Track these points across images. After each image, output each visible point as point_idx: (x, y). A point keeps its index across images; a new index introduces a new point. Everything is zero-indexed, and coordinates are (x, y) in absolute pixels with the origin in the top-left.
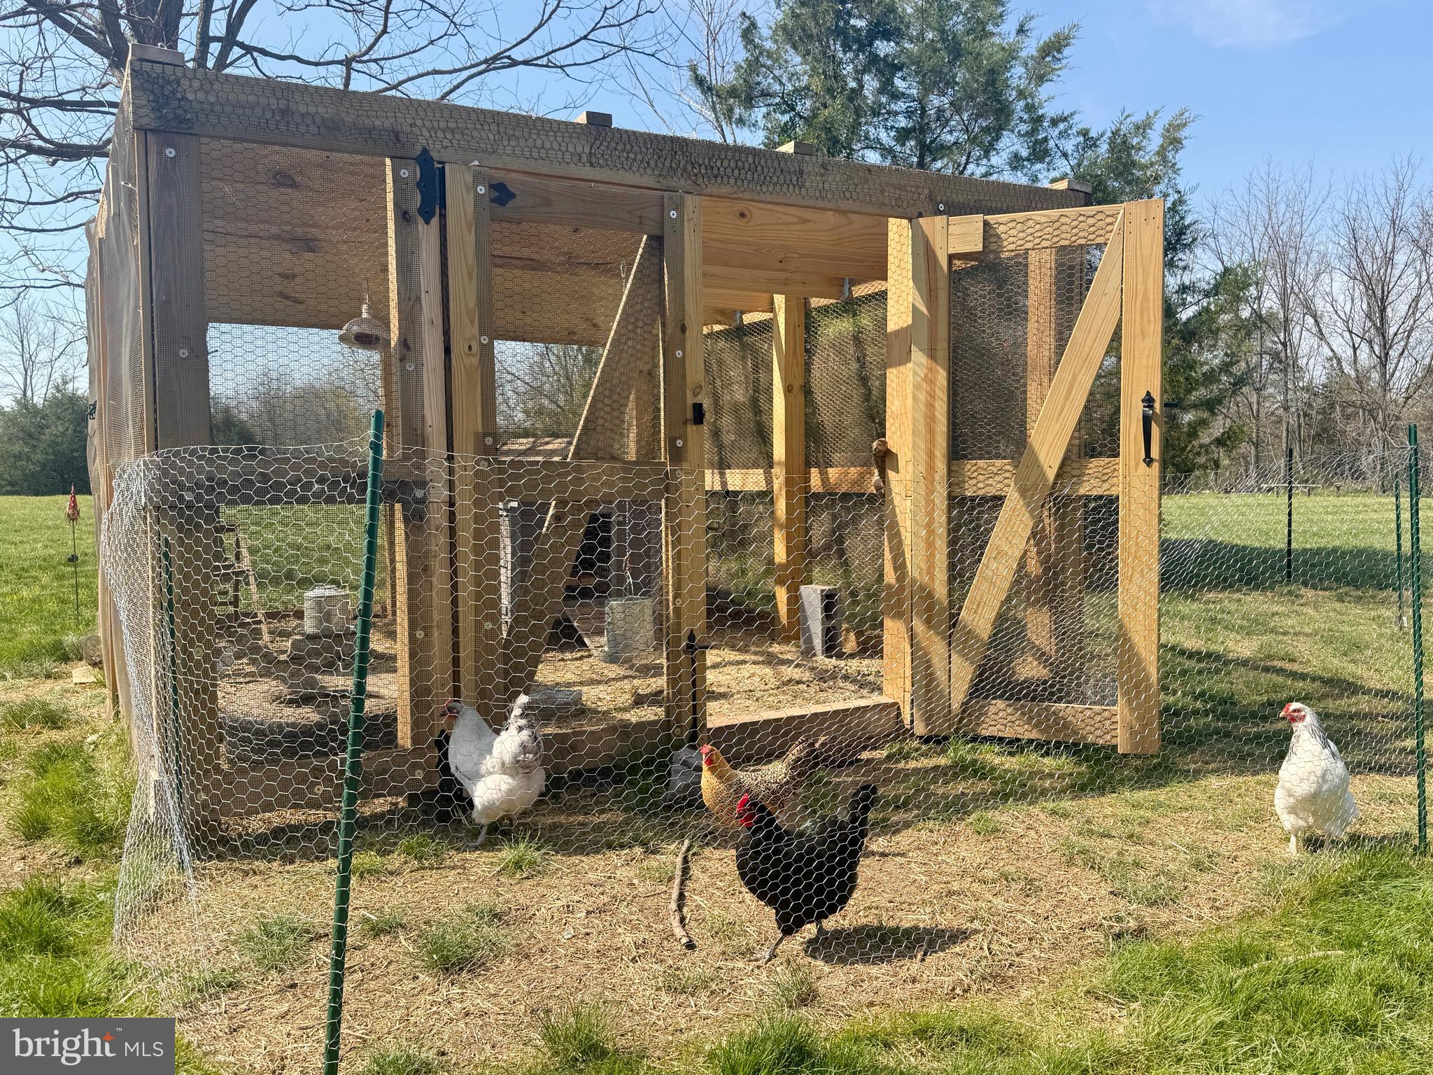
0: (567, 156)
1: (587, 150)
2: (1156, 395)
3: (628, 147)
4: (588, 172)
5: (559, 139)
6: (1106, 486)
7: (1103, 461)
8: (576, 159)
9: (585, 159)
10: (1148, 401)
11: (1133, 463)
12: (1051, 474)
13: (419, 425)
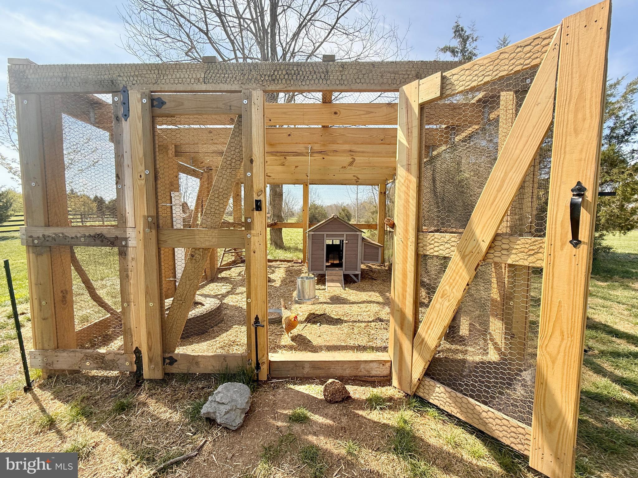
0: (193, 80)
1: (203, 76)
2: (589, 185)
3: (224, 71)
4: (204, 87)
5: (188, 72)
6: (531, 259)
7: (530, 239)
8: (197, 81)
9: (201, 80)
10: (579, 190)
11: (558, 244)
12: (484, 246)
13: (124, 212)
